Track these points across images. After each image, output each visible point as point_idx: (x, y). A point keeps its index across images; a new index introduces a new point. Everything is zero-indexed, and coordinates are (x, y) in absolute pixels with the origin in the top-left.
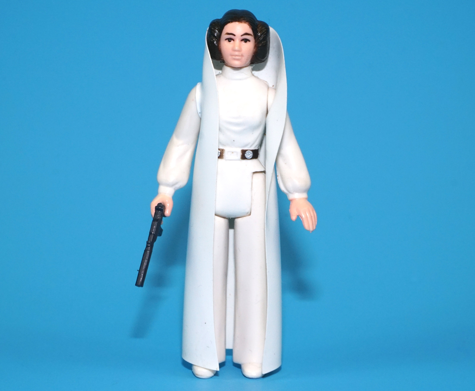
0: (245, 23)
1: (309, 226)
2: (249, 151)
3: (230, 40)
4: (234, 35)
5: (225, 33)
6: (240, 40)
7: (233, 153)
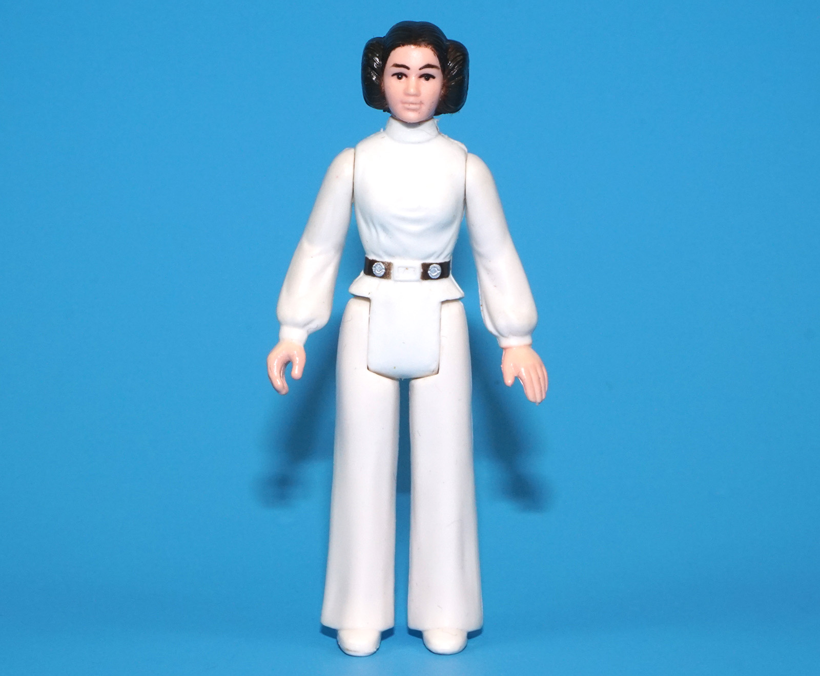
0: (427, 47)
1: (535, 394)
2: (434, 265)
3: (400, 76)
4: (408, 68)
5: (392, 64)
6: (419, 76)
7: (407, 269)
